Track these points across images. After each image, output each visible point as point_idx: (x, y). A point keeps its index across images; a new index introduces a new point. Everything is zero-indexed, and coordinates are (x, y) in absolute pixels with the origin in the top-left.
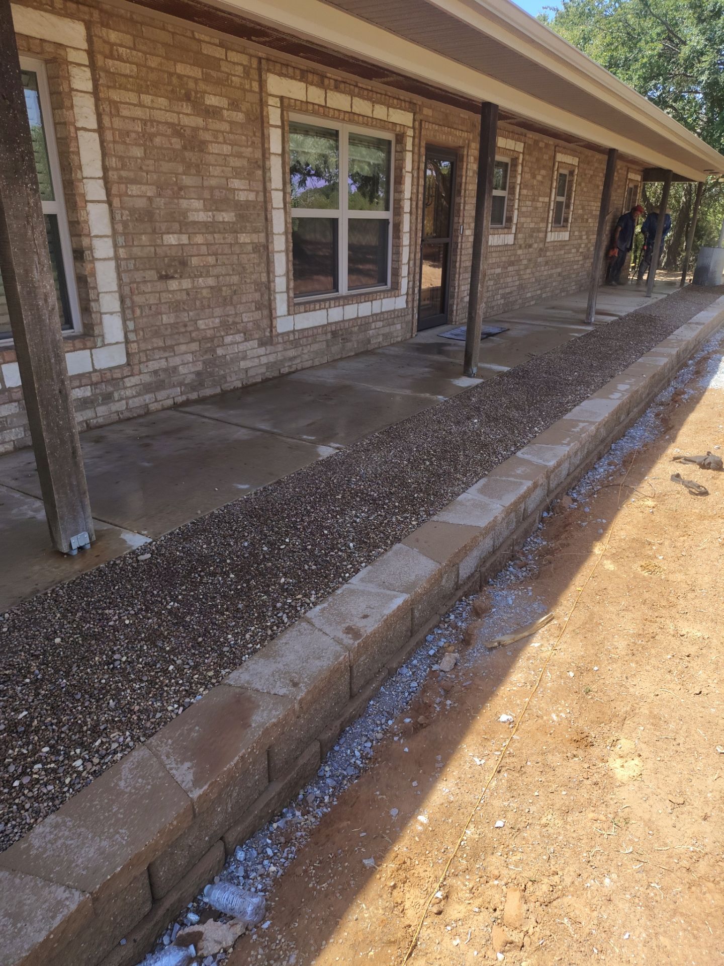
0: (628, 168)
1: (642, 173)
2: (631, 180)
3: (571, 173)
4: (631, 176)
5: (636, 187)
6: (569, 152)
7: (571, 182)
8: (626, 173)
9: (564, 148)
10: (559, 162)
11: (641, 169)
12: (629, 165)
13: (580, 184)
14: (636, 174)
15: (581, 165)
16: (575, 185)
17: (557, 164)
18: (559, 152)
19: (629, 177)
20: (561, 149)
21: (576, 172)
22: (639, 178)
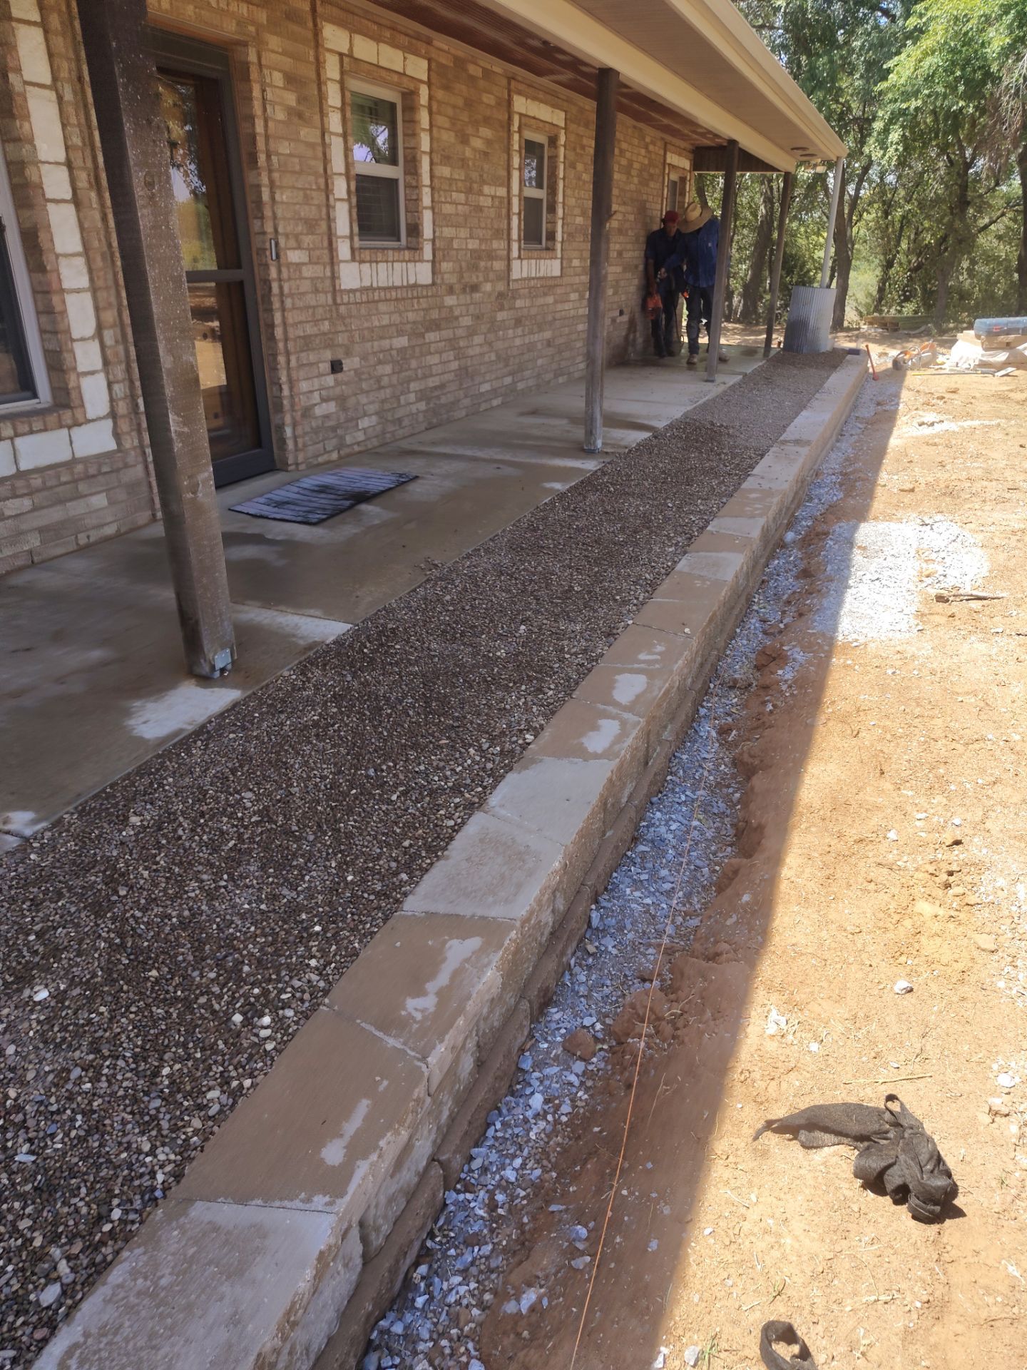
0: (666, 144)
1: (691, 156)
2: (672, 166)
3: (553, 141)
4: (673, 159)
5: (683, 180)
6: (541, 95)
7: (553, 159)
8: (662, 152)
9: (530, 86)
10: (521, 115)
11: (689, 147)
12: (668, 138)
13: (573, 166)
14: (680, 155)
15: (573, 127)
16: (562, 167)
17: (516, 119)
18: (520, 93)
19: (668, 161)
20: (521, 87)
21: (562, 140)
22: (686, 164)
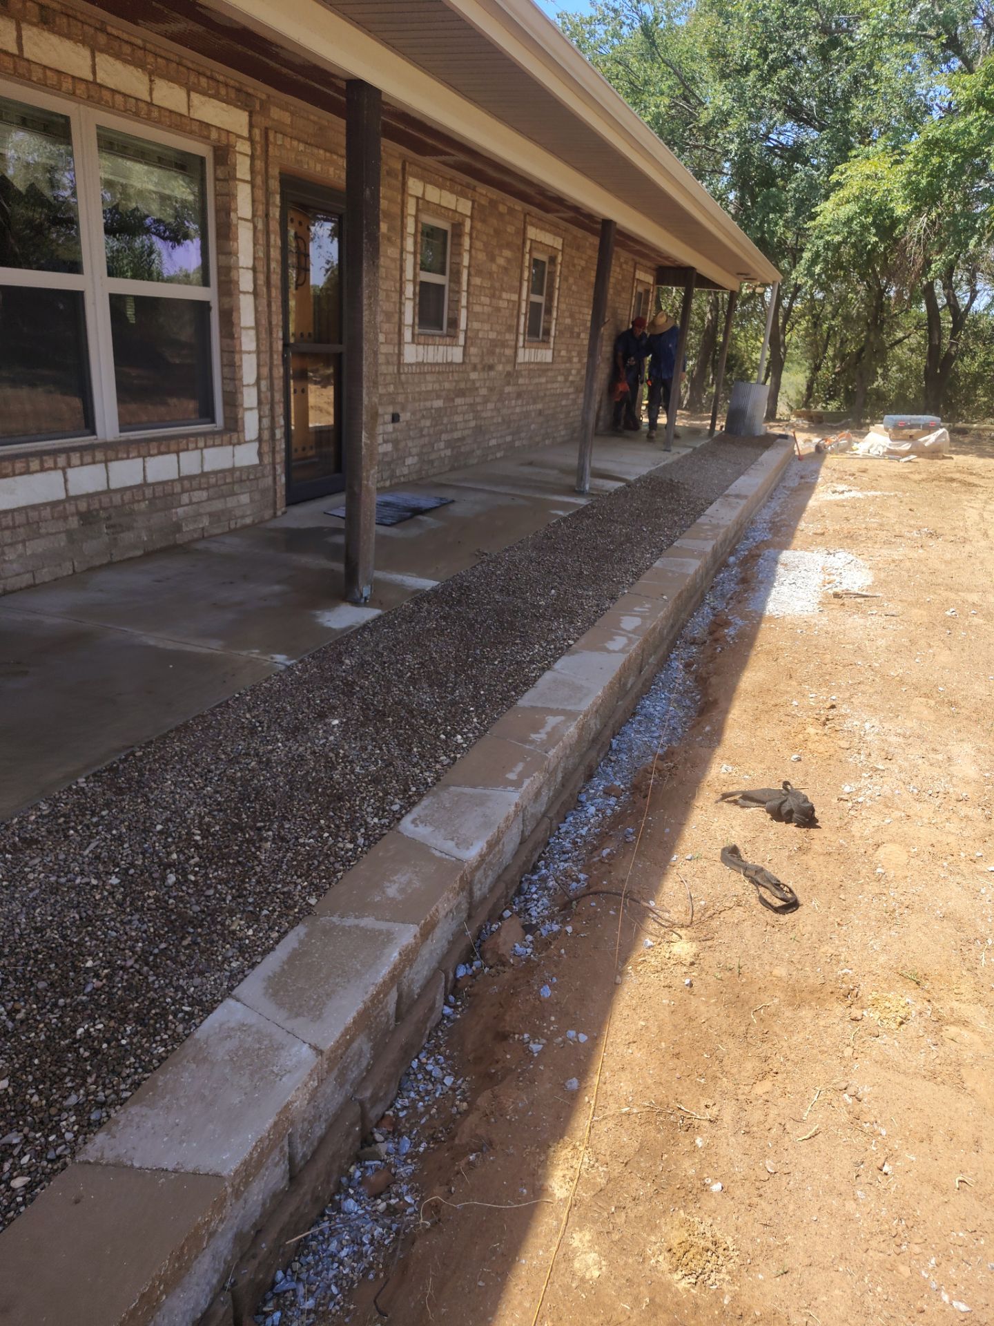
0: (636, 264)
1: (655, 273)
2: (640, 281)
3: (553, 260)
4: (640, 275)
5: (647, 291)
6: (547, 227)
7: (552, 274)
8: (632, 270)
9: (540, 220)
10: (532, 240)
11: (653, 266)
12: (638, 259)
13: (566, 279)
14: (646, 272)
15: (568, 250)
16: (558, 280)
17: (528, 243)
18: (532, 225)
19: (637, 276)
20: (534, 221)
21: (559, 259)
22: (650, 279)
